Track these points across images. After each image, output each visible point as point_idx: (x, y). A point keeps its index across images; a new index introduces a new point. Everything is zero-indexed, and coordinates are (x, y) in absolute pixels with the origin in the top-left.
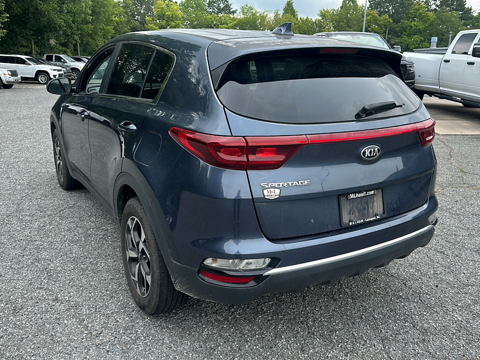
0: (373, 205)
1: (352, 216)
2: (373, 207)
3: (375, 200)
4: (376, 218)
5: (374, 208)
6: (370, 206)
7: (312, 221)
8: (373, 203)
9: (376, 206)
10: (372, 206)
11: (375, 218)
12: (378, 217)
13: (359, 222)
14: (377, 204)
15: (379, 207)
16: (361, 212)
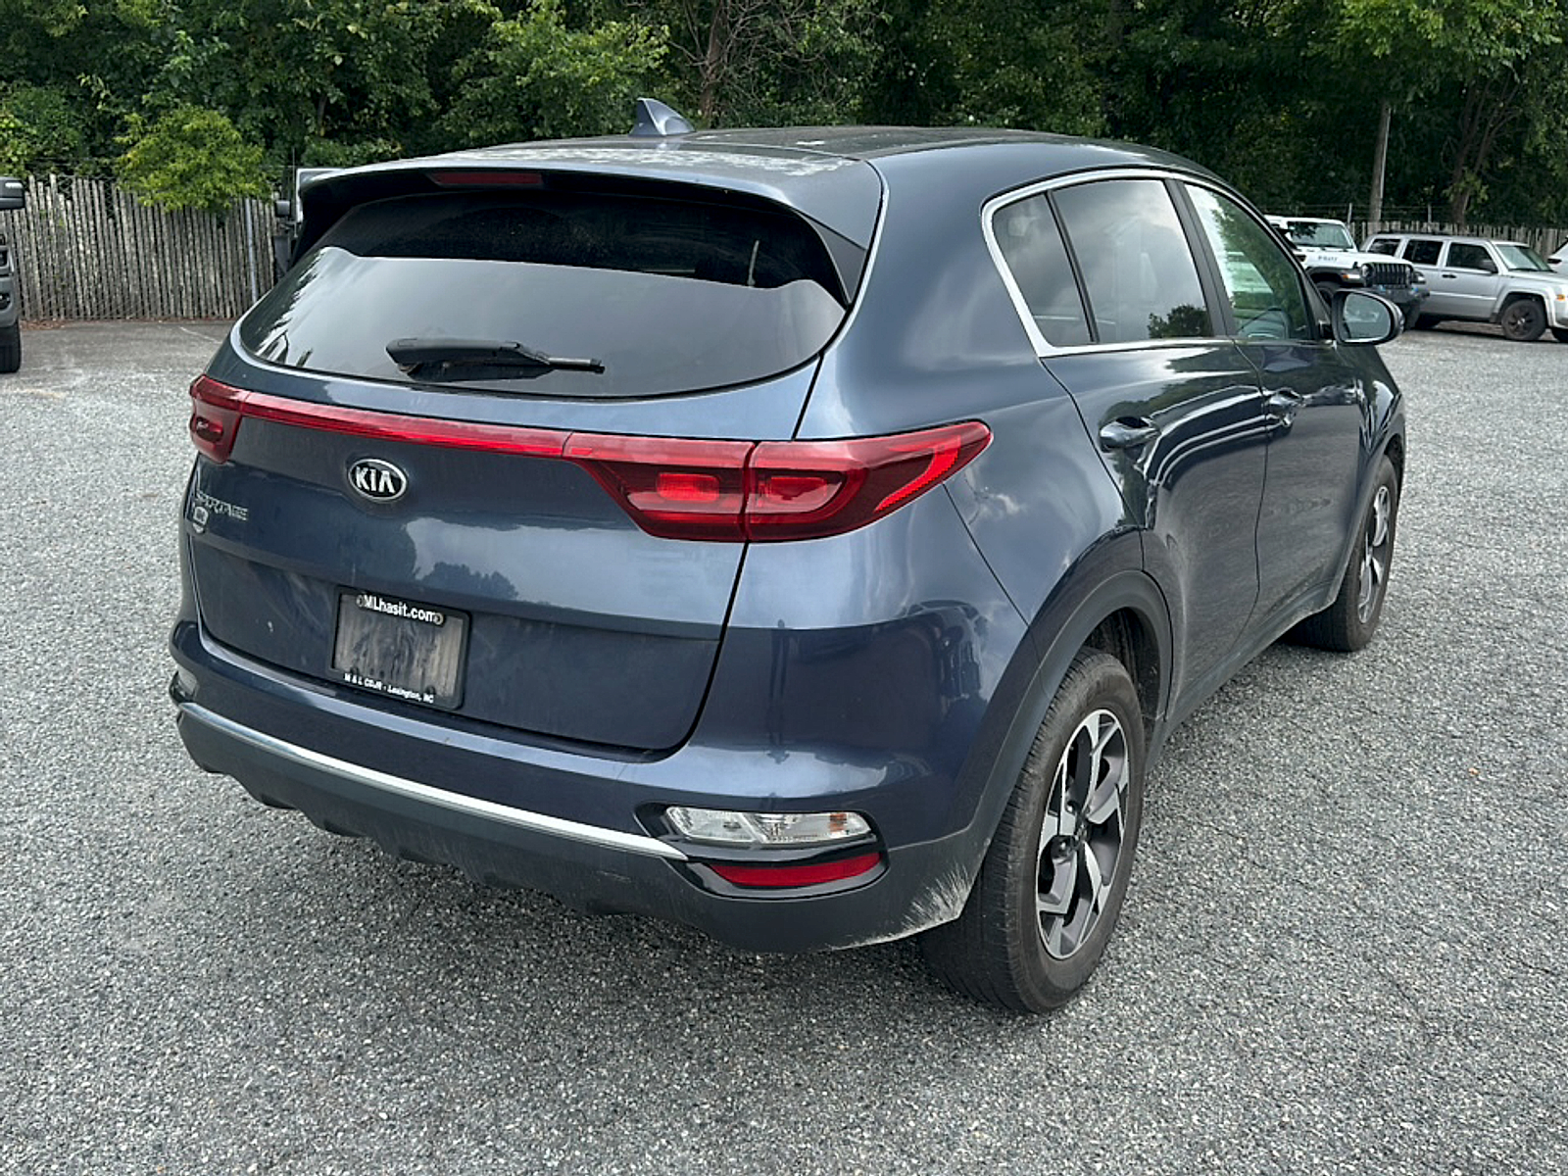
0: (428, 656)
1: (362, 658)
2: (425, 661)
3: (438, 642)
4: (422, 696)
5: (428, 666)
6: (417, 655)
7: (270, 624)
8: (429, 651)
9: (436, 662)
10: (423, 657)
11: (417, 696)
12: (427, 698)
13: (369, 683)
14: (441, 659)
15: (444, 671)
16: (390, 659)
